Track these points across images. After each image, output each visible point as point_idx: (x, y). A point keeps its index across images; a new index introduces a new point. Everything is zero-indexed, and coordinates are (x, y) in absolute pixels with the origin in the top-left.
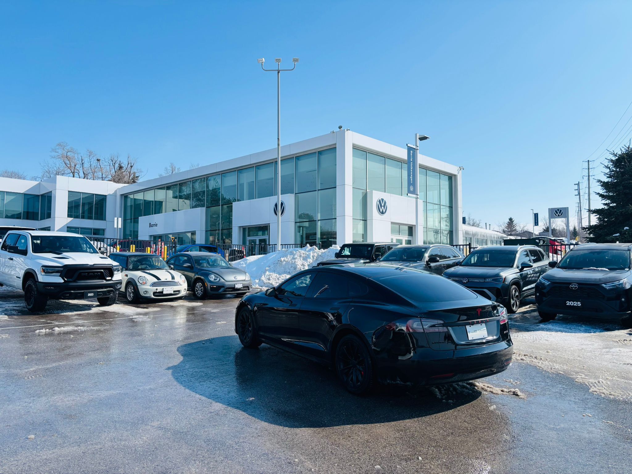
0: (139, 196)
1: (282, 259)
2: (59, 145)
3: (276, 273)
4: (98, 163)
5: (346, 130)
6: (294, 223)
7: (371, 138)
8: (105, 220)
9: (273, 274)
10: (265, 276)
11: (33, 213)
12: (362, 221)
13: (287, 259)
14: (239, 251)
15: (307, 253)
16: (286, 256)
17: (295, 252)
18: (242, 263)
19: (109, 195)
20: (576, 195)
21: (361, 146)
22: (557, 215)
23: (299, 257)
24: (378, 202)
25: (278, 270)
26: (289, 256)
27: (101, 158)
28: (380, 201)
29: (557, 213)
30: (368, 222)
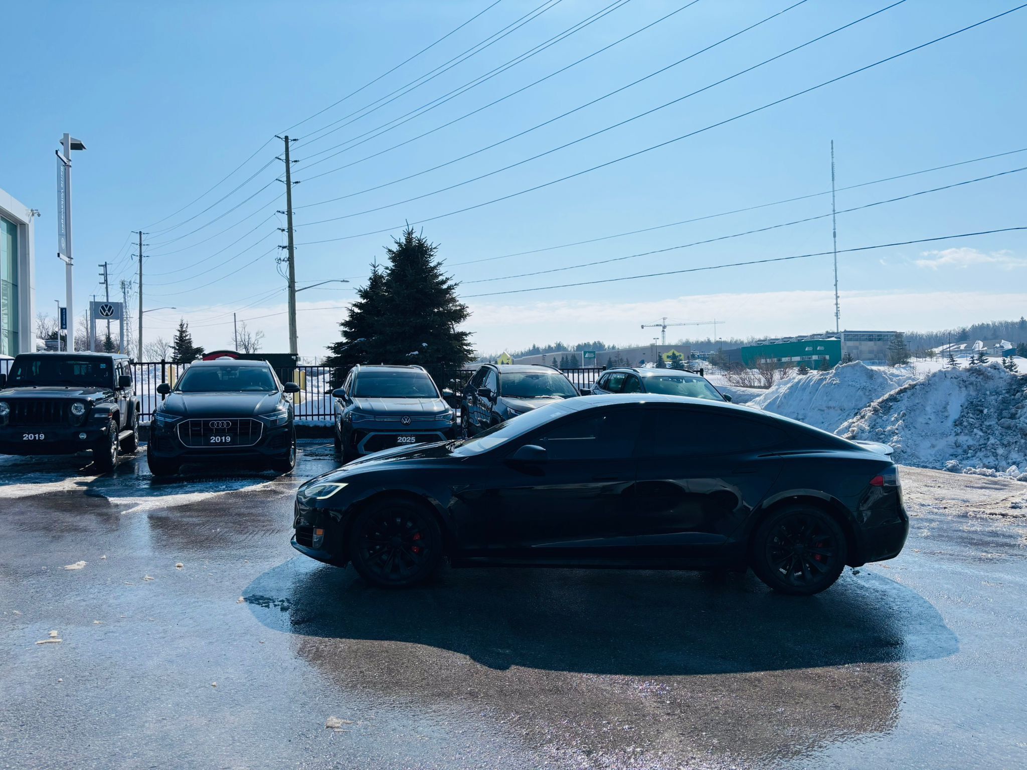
20: (102, 283)
22: (105, 314)
29: (105, 311)
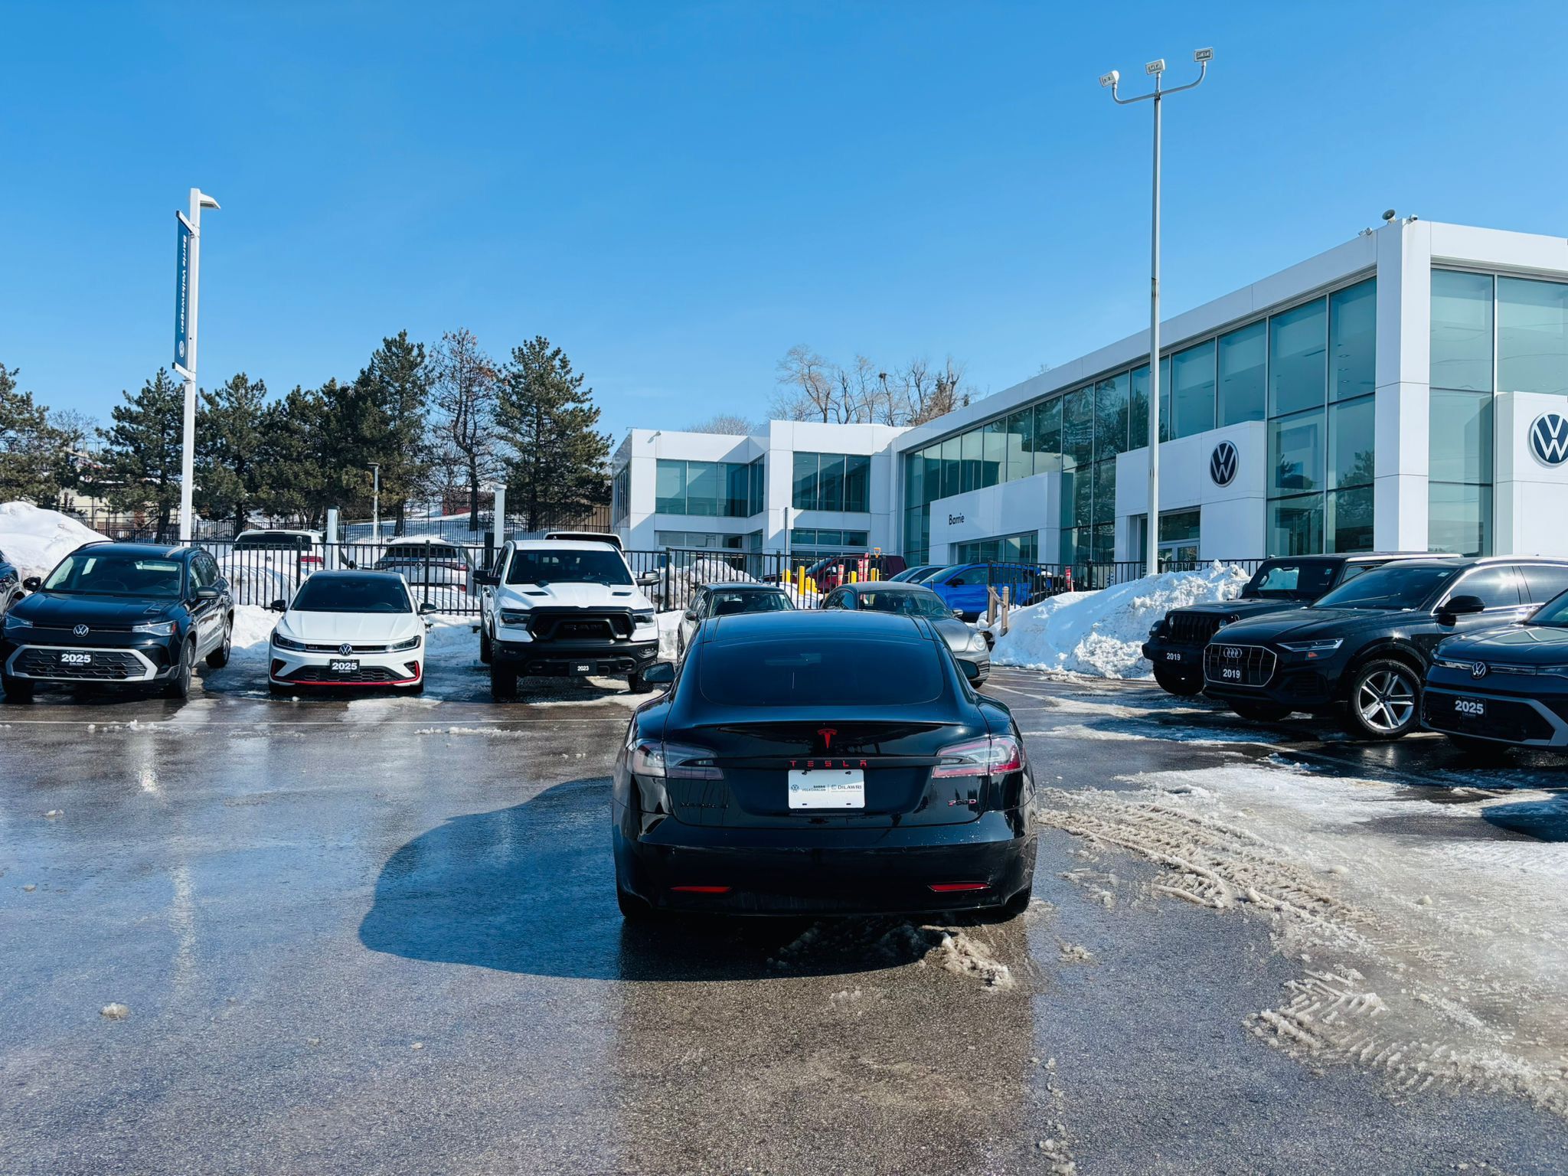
0: (933, 453)
1: (1138, 601)
2: (791, 353)
3: (1118, 638)
4: (883, 384)
5: (1404, 221)
6: (1262, 503)
7: (1499, 231)
8: (868, 511)
9: (1109, 639)
10: (1085, 645)
11: (741, 501)
12: (1477, 488)
13: (1151, 600)
14: (1056, 579)
15: (1210, 585)
16: (1151, 595)
17: (1176, 582)
18: (1040, 609)
19: (876, 454)
21: (1465, 262)
23: (1183, 596)
24: (1536, 428)
25: (1124, 629)
26: (1158, 593)
27: (889, 372)
28: (1542, 424)
30: (1499, 490)
